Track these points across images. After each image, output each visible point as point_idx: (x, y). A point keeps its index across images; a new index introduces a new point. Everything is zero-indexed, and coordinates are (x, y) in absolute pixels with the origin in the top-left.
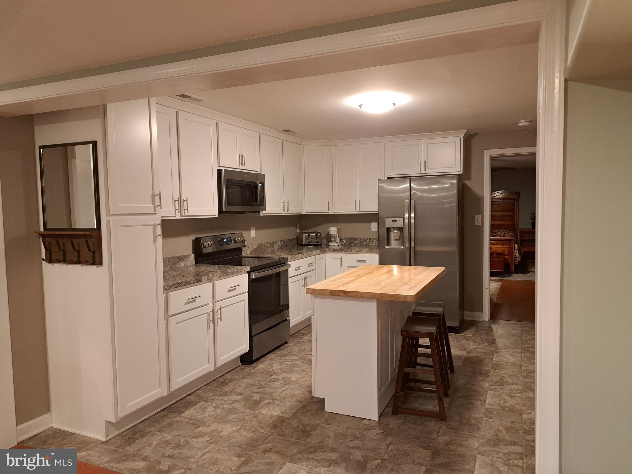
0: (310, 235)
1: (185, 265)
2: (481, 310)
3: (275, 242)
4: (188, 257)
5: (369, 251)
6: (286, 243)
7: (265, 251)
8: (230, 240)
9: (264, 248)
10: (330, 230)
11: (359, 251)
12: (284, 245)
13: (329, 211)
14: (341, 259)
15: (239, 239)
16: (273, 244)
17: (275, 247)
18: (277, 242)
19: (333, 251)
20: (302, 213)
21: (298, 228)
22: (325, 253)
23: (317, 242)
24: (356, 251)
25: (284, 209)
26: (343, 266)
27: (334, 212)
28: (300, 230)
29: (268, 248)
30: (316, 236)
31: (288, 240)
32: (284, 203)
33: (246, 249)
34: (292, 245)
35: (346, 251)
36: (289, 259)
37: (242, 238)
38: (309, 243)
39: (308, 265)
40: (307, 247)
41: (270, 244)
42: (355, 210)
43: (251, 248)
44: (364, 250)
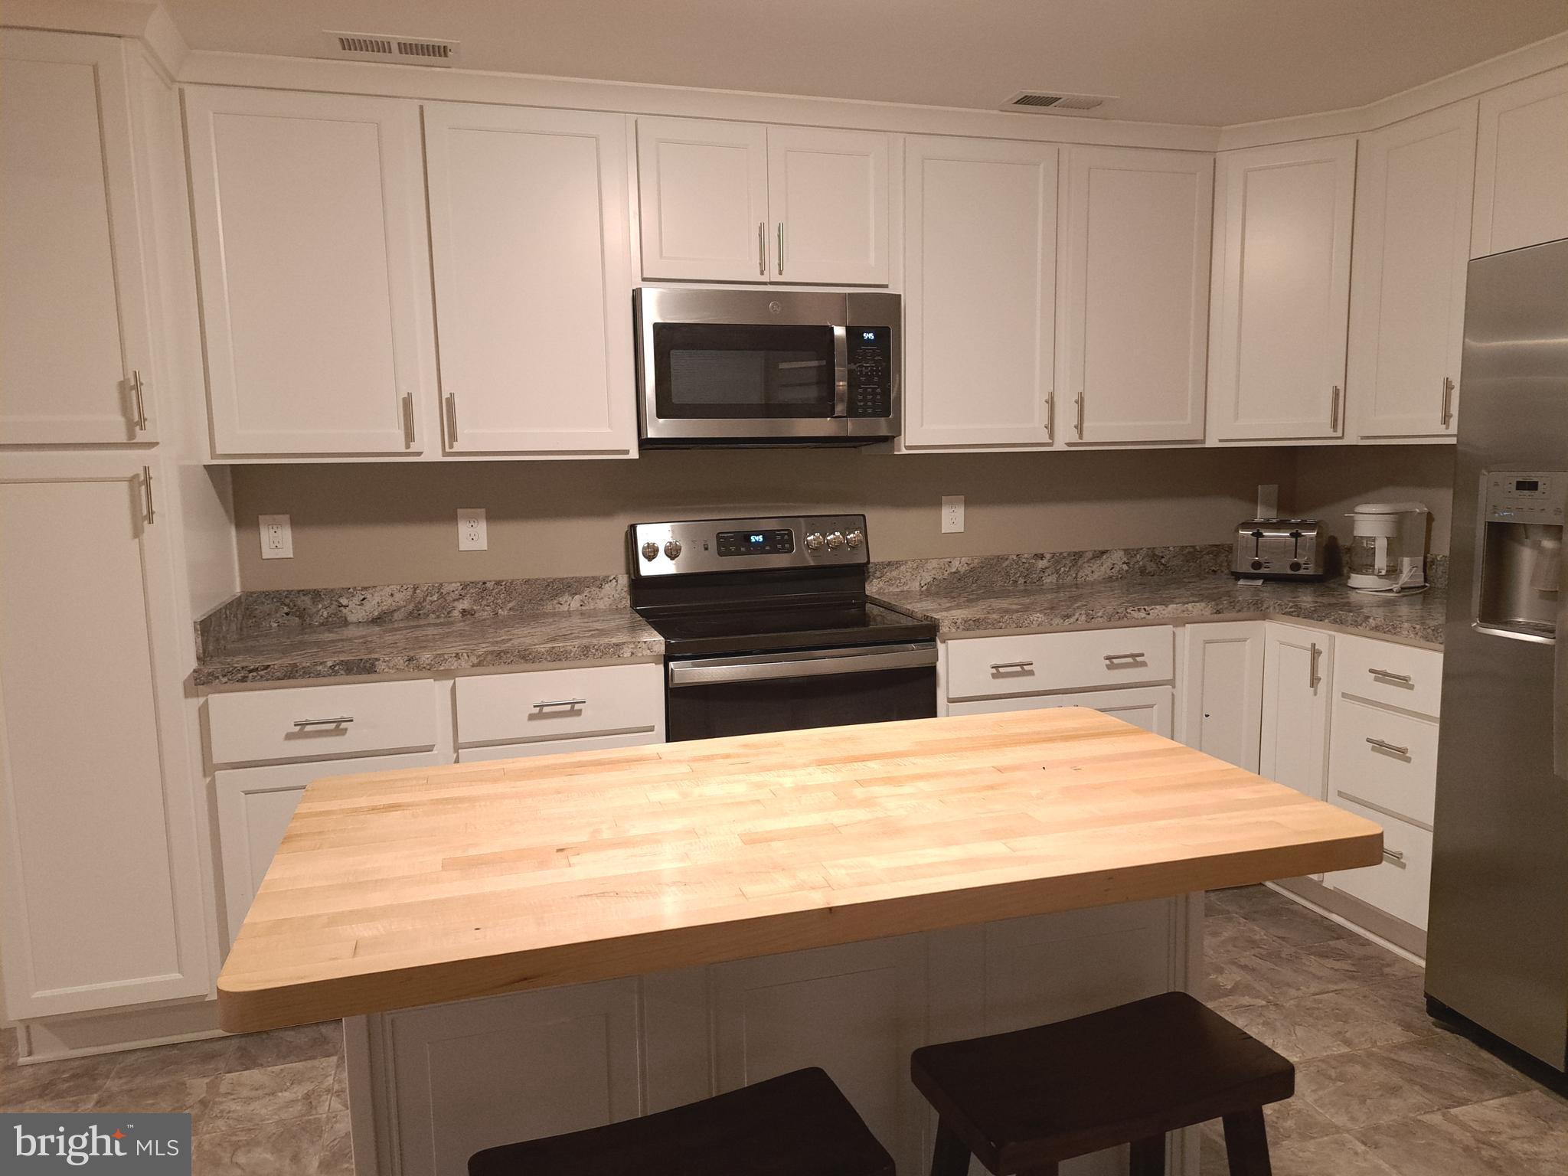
0: (1260, 535)
1: (583, 608)
3: (1090, 555)
4: (598, 583)
5: (1428, 638)
6: (1163, 561)
7: (1019, 582)
8: (786, 537)
9: (1015, 574)
10: (1358, 517)
11: (1387, 630)
12: (1151, 567)
13: (1335, 430)
14: (1315, 653)
15: (829, 538)
16: (1074, 560)
17: (1089, 573)
18: (1103, 553)
19: (1290, 614)
20: (1203, 441)
21: (1267, 504)
22: (1264, 616)
23: (1296, 566)
24: (1373, 625)
25: (1051, 428)
26: (1322, 686)
27: (1363, 438)
28: (1278, 510)
29: (1042, 574)
30: (1294, 539)
31: (1183, 548)
32: (1051, 403)
33: (901, 574)
34: (1213, 571)
35: (1335, 621)
36: (944, 629)
37: (849, 534)
38: (1259, 569)
39: (1108, 662)
40: (1241, 582)
41: (1058, 562)
42: (1447, 428)
43: (931, 571)
44: (1406, 625)
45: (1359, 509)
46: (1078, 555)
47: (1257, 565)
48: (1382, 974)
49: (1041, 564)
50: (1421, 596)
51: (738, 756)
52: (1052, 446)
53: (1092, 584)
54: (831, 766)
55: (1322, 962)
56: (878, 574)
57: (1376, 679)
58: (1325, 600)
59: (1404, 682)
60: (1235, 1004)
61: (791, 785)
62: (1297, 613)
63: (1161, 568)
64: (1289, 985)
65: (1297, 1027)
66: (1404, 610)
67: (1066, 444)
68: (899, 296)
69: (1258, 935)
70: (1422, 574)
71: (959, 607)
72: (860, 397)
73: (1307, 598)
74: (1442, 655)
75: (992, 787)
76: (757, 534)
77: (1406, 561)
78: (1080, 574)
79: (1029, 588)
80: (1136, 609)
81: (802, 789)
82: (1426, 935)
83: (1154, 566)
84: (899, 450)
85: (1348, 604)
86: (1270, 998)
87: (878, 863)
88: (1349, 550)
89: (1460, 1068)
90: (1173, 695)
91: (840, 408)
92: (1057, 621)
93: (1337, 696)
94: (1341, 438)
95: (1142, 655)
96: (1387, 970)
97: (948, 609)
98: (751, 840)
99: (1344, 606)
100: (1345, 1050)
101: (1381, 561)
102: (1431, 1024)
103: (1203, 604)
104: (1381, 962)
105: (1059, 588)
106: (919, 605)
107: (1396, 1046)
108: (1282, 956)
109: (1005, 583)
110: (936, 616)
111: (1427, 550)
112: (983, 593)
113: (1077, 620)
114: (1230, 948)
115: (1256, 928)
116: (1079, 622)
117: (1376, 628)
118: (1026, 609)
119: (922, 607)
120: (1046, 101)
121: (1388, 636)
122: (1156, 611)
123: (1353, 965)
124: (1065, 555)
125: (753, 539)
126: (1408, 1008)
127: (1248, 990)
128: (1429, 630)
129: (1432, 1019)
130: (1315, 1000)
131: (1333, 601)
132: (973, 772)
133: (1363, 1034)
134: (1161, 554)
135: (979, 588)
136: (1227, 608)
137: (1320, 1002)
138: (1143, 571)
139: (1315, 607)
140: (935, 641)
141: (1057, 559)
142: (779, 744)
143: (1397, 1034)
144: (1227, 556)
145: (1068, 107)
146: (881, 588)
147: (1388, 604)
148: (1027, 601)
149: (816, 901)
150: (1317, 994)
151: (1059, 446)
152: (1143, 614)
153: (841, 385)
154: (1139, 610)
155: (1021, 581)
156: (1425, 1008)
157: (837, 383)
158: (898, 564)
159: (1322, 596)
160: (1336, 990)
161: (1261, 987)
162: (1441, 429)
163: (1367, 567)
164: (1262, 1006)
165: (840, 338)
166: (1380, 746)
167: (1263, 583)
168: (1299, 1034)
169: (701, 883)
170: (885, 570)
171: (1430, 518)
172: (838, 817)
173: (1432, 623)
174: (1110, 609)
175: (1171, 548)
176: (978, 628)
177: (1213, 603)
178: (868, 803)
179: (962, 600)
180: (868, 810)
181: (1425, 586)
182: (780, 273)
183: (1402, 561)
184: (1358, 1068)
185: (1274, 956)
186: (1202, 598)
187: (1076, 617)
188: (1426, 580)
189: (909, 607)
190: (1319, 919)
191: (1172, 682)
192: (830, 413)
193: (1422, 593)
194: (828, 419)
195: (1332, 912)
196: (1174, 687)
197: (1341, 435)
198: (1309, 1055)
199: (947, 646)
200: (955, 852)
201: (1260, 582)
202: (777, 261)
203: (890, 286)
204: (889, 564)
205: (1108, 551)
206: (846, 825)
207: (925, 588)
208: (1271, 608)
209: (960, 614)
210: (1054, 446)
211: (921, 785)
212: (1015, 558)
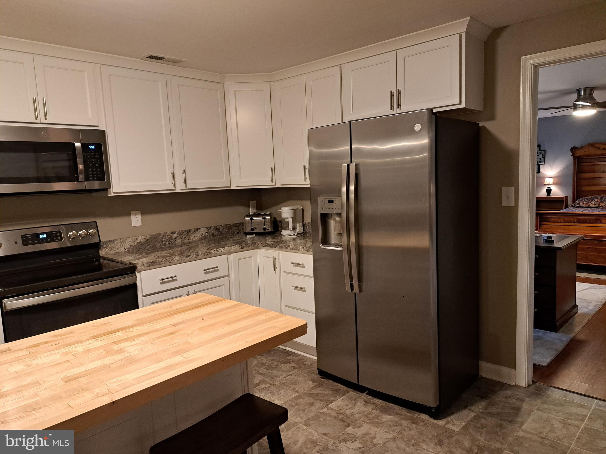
0: (252, 219)
2: (512, 364)
3: (193, 230)
5: (308, 250)
6: (220, 230)
7: (167, 244)
8: (58, 234)
9: (165, 240)
10: (282, 211)
11: (295, 249)
12: (216, 233)
13: (273, 183)
14: (274, 259)
15: (80, 233)
16: (187, 233)
17: (194, 237)
18: (198, 229)
19: (265, 246)
20: (230, 187)
21: (253, 207)
22: (257, 248)
23: (265, 229)
24: (291, 248)
25: (174, 183)
26: (277, 270)
27: (282, 185)
28: (257, 209)
29: (175, 240)
30: (263, 220)
31: (227, 225)
32: (173, 173)
33: (115, 245)
34: (238, 232)
35: (279, 248)
36: (139, 267)
37: (90, 231)
38: (253, 231)
39: (205, 271)
40: (248, 236)
41: (181, 234)
42: (306, 182)
43: (129, 243)
44: (301, 247)
45: (283, 208)
46: (189, 231)
47: (252, 230)
48: (304, 365)
49: (175, 236)
50: (303, 236)
51: (52, 341)
52: (175, 190)
53: (195, 242)
54: (100, 338)
55: (286, 365)
56: (105, 246)
57: (294, 266)
58: (275, 240)
59: (302, 265)
60: (260, 389)
61: (82, 350)
62: (268, 246)
63: (220, 233)
64: (276, 376)
65: (281, 391)
66: (299, 241)
67: (181, 189)
68: (104, 131)
69: (265, 361)
70: (303, 228)
71: (143, 257)
72: (90, 173)
73: (269, 240)
74: (312, 256)
75: (172, 333)
76: (43, 233)
77: (298, 225)
78: (190, 238)
79: (170, 246)
80: (213, 250)
81: (88, 351)
82: (316, 349)
83: (217, 232)
84: (111, 194)
85: (283, 241)
86: (271, 383)
87: (131, 377)
88: (280, 222)
89: (330, 391)
90: (229, 280)
91: (81, 177)
92: (185, 258)
93: (282, 272)
94: (275, 185)
95: (217, 267)
96: (305, 363)
97: (139, 259)
98: (68, 380)
99: (282, 242)
100: (296, 394)
101: (291, 226)
102: (320, 378)
103: (237, 246)
104: (303, 360)
105: (182, 245)
106: (126, 258)
107: (311, 389)
108: (273, 366)
109: (161, 244)
110: (134, 262)
111: (303, 221)
112: (153, 250)
113: (192, 257)
114: (256, 368)
115: (264, 359)
116: (193, 258)
117: (292, 249)
118: (172, 255)
119: (128, 259)
120: (160, 59)
121: (296, 251)
122: (221, 250)
123: (295, 364)
124: (184, 231)
125: (41, 236)
126: (313, 374)
127: (263, 382)
128: (308, 248)
129: (320, 376)
130: (285, 380)
131: (278, 240)
132: (163, 328)
133: (301, 387)
134: (219, 228)
135: (151, 247)
136: (245, 246)
137: (287, 380)
138: (213, 235)
139: (273, 243)
140: (135, 273)
141: (181, 233)
142: (72, 332)
143: (311, 384)
144: (242, 227)
145: (168, 61)
146: (107, 252)
147: (294, 240)
148: (171, 251)
149: (106, 400)
150: (285, 377)
151: (178, 190)
152: (216, 252)
153: (81, 167)
154: (214, 251)
155: (167, 243)
156: (318, 373)
157: (78, 166)
158: (113, 241)
159: (274, 239)
160: (291, 374)
161: (268, 380)
162: (304, 182)
163: (286, 228)
164: (269, 387)
165: (78, 147)
166: (296, 288)
167: (255, 236)
168: (282, 393)
169: (47, 406)
170: (108, 244)
171: (303, 210)
172: (107, 361)
173: (308, 245)
174: (204, 251)
175: (223, 226)
176: (153, 265)
177: (240, 245)
178: (120, 351)
179: (144, 254)
180: (121, 354)
181: (304, 233)
182: (46, 119)
183: (296, 225)
184: (301, 400)
185: (270, 367)
186: (236, 243)
187: (191, 256)
188: (304, 231)
189: (121, 259)
190: (283, 350)
191: (228, 276)
192: (77, 179)
193: (303, 235)
194: (76, 182)
195: (287, 347)
196: (229, 277)
197: (275, 184)
198: (286, 400)
199: (140, 274)
200: (162, 364)
201: (254, 236)
202: (44, 114)
203: (99, 126)
204: (110, 241)
205: (199, 228)
206: (113, 363)
207: (126, 250)
208: (259, 245)
209: (145, 260)
210: (176, 190)
211: (143, 338)
212: (164, 234)
